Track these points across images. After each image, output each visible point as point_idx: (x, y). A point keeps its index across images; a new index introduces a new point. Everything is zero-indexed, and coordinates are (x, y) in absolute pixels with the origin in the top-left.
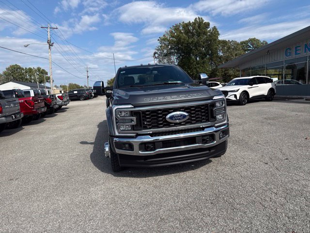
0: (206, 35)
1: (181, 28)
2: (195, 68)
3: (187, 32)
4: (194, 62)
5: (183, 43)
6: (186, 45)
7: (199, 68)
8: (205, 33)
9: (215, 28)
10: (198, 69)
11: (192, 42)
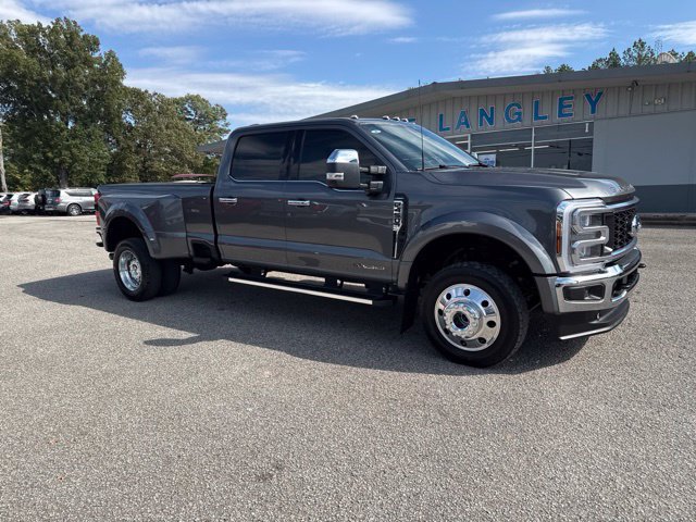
0: (91, 67)
1: (13, 36)
2: (68, 148)
3: (35, 49)
4: (62, 130)
5: (24, 76)
6: (34, 83)
7: (76, 146)
8: (88, 62)
9: (110, 55)
10: (75, 150)
11: (53, 79)
